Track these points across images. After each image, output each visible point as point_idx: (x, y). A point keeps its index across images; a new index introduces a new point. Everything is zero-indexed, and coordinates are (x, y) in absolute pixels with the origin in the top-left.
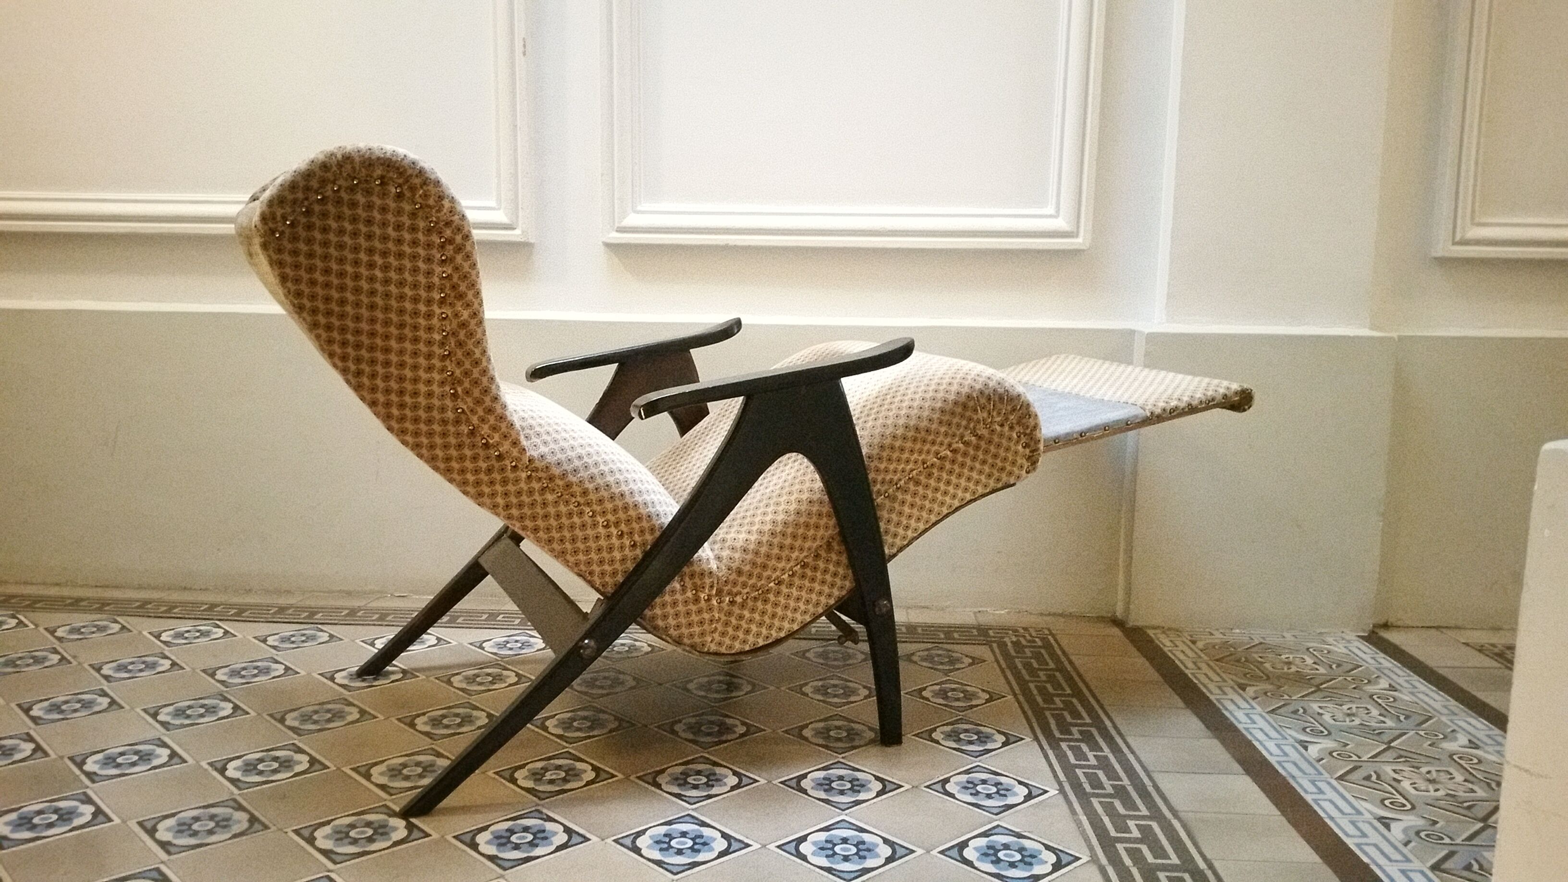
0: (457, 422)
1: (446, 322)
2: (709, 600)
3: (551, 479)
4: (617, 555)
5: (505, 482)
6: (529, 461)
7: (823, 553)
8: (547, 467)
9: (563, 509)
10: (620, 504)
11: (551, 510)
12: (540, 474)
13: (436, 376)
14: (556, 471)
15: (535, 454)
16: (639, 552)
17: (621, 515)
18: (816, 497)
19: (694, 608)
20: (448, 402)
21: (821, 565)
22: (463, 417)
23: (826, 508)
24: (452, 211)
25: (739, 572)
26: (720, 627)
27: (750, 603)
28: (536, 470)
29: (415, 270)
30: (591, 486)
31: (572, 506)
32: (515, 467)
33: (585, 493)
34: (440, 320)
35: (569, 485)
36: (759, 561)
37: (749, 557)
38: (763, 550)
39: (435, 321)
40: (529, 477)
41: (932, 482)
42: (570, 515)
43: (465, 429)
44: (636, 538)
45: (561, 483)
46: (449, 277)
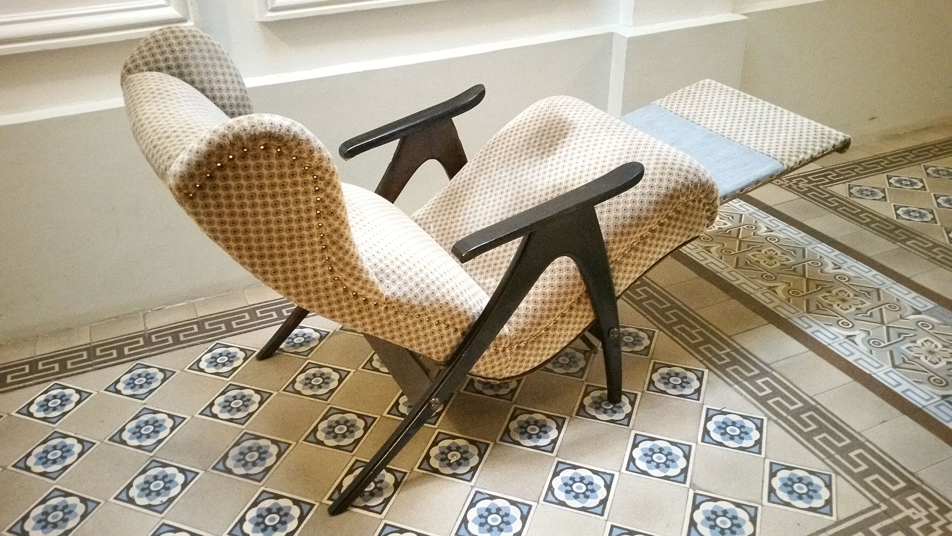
0: (335, 287)
1: (323, 229)
2: (504, 351)
3: (401, 306)
4: (446, 339)
5: (371, 315)
6: (386, 299)
7: (574, 305)
8: (397, 300)
9: (409, 321)
10: (446, 309)
11: (402, 324)
12: (393, 305)
13: (319, 263)
14: (403, 300)
15: (388, 293)
16: (459, 334)
17: (448, 316)
18: (571, 274)
19: (494, 357)
20: (329, 276)
21: (574, 313)
22: (339, 282)
23: (579, 280)
25: (523, 330)
26: (511, 363)
27: (530, 345)
28: (390, 303)
29: (297, 202)
30: (427, 304)
31: (415, 318)
32: (377, 304)
33: (423, 308)
34: (317, 229)
35: (412, 307)
36: (535, 321)
37: (529, 320)
38: (538, 314)
39: (314, 230)
40: (386, 308)
41: (646, 248)
42: (414, 324)
43: (341, 289)
44: (458, 326)
45: (407, 306)
46: (322, 201)
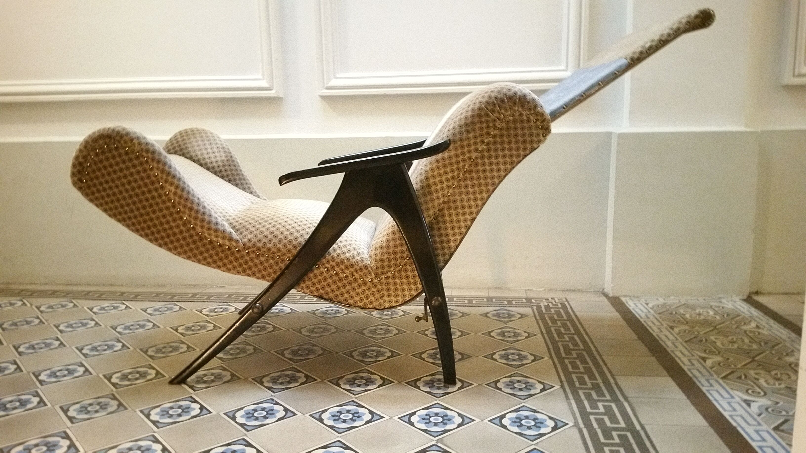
0: (201, 240)
2: (372, 281)
3: (259, 249)
5: (236, 259)
6: (244, 245)
8: (254, 245)
9: (272, 262)
11: (266, 264)
12: (253, 249)
13: (179, 223)
14: (260, 245)
15: (245, 240)
20: (191, 233)
22: (203, 237)
24: (140, 144)
25: (383, 260)
27: (398, 275)
28: (249, 248)
30: (280, 246)
31: (276, 259)
32: (239, 250)
33: (279, 250)
35: (269, 250)
36: (391, 250)
37: (385, 250)
38: (391, 244)
39: (164, 197)
40: (248, 253)
41: (480, 168)
42: (277, 263)
45: (265, 250)
46: (159, 174)
